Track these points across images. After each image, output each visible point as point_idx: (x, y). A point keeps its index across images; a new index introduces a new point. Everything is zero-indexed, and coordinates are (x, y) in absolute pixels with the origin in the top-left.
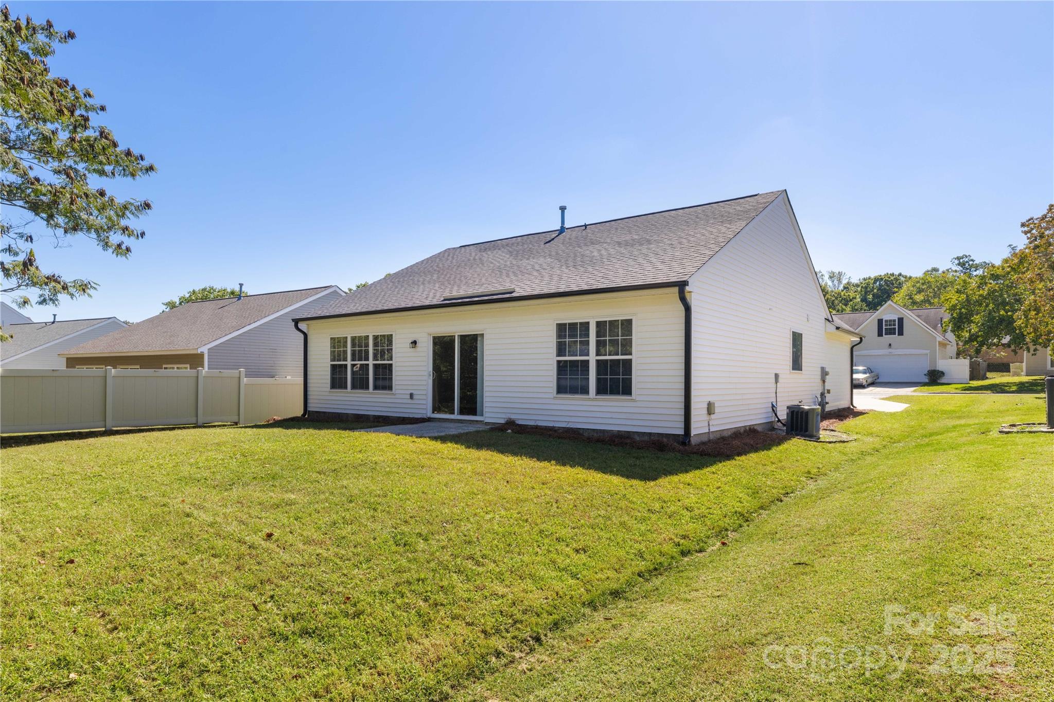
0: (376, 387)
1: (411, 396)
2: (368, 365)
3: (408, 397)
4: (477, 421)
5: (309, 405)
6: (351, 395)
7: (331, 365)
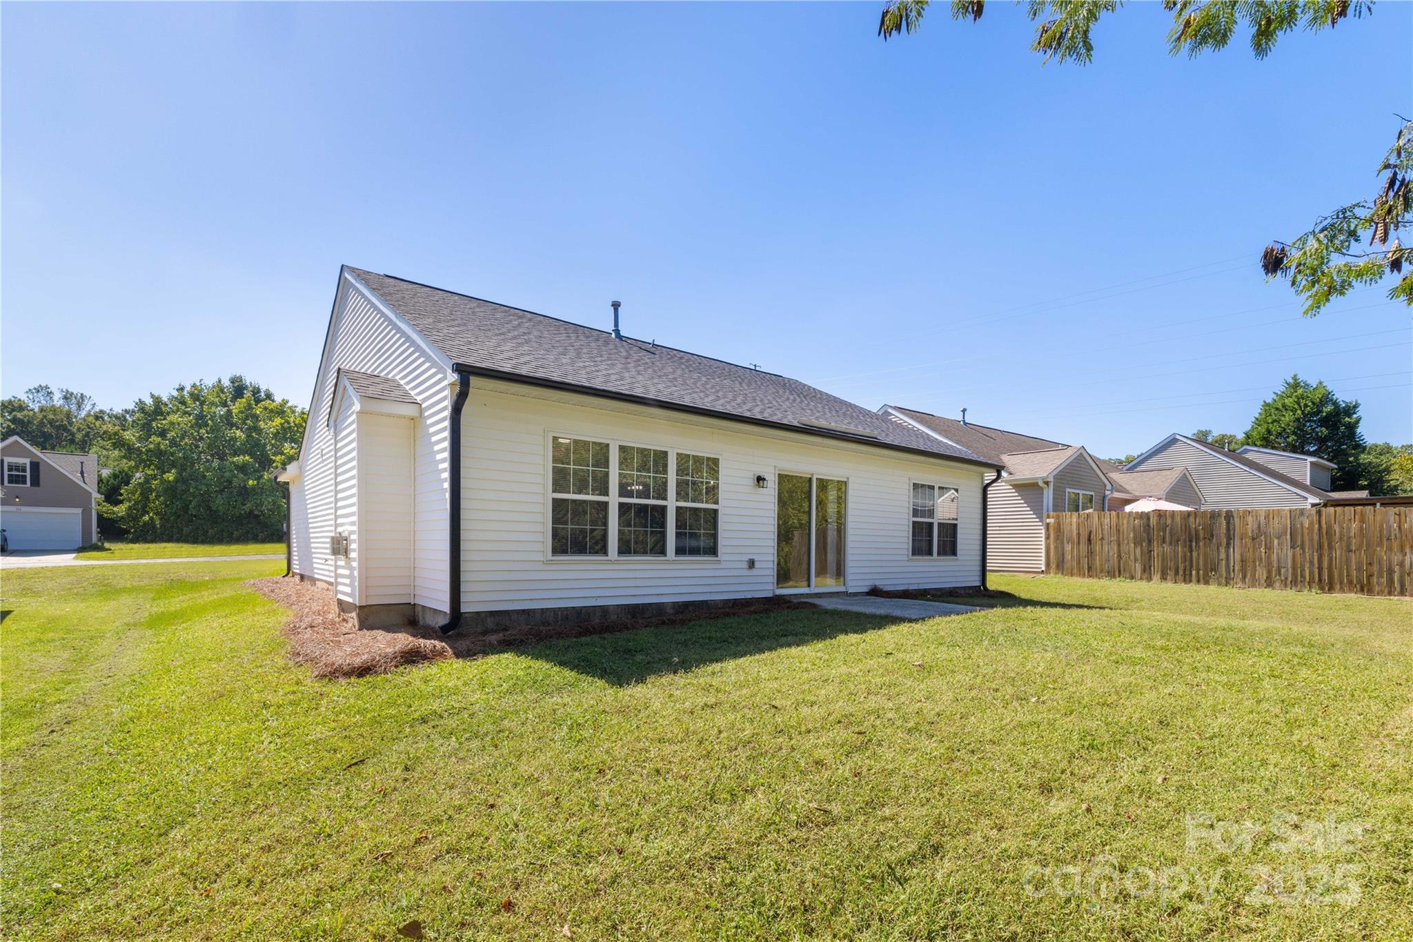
0: (680, 551)
1: (752, 564)
2: (664, 508)
3: (745, 565)
4: (838, 593)
5: (464, 598)
6: (616, 567)
7: (554, 499)
